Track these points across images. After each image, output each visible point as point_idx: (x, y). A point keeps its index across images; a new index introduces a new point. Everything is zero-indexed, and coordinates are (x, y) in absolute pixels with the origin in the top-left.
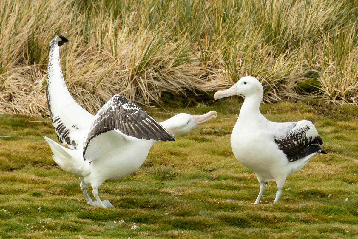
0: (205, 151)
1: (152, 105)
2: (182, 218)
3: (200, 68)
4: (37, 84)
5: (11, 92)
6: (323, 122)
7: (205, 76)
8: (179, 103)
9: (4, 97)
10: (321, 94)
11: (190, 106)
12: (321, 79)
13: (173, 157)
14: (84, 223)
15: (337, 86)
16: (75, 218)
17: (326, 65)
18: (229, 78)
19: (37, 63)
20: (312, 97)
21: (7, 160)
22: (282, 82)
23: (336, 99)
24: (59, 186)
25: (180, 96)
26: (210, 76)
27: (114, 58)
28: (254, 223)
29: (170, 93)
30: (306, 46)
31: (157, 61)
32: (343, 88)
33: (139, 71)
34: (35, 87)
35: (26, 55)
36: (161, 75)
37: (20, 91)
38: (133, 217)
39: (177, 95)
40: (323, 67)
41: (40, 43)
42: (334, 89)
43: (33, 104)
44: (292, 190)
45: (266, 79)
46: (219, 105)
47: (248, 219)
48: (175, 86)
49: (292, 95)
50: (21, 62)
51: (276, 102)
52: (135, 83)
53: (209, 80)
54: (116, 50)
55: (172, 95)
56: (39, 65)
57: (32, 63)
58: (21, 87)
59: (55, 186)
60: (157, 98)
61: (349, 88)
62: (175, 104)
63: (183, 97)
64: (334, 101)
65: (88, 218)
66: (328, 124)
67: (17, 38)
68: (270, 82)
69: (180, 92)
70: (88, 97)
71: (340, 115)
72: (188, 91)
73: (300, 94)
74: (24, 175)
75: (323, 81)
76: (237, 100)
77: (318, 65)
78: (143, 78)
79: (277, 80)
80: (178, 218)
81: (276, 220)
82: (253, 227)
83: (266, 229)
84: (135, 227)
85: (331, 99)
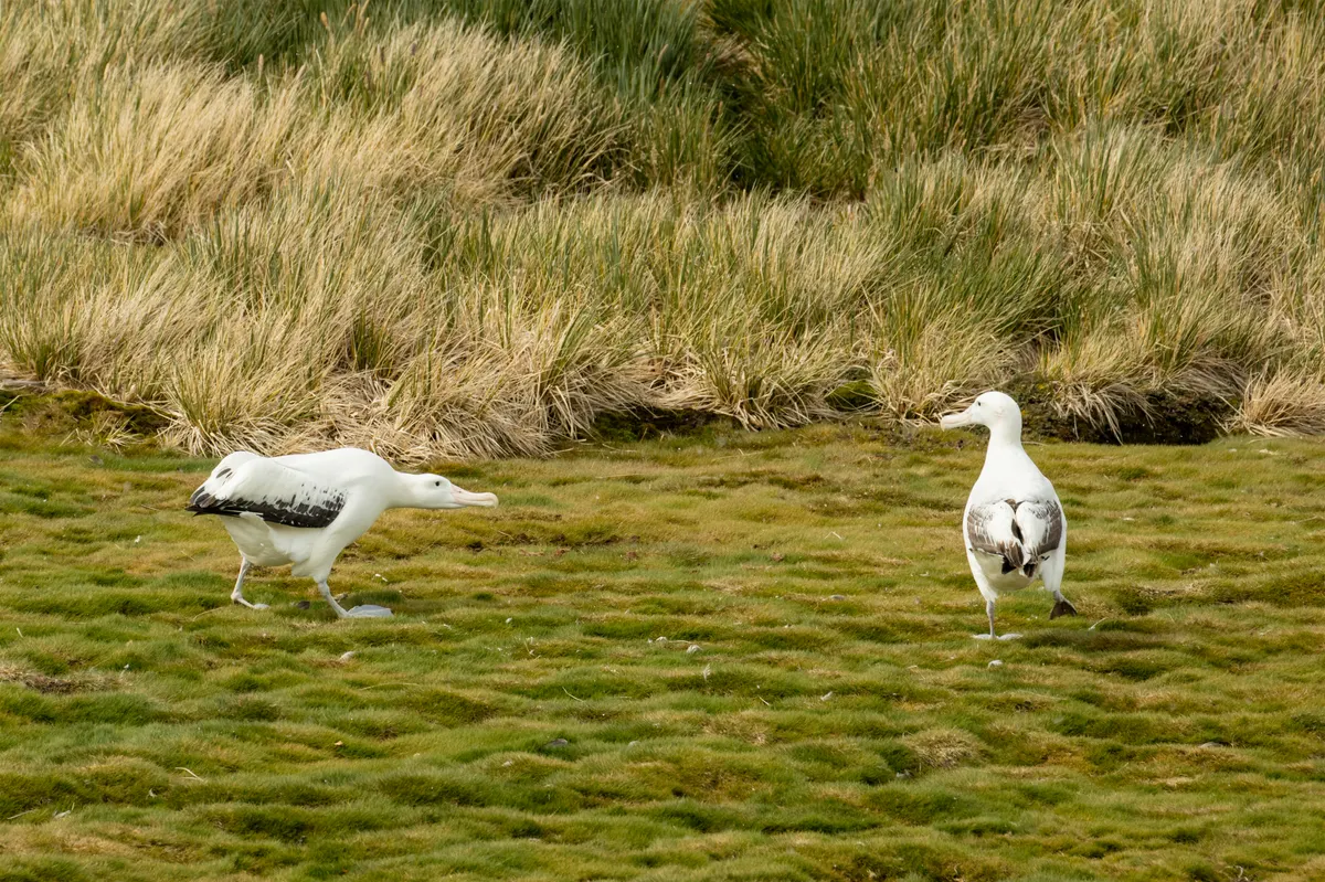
0: (724, 513)
1: (580, 437)
2: (771, 630)
3: (651, 367)
4: (378, 404)
5: (331, 420)
6: (907, 458)
7: (660, 383)
8: (628, 432)
9: (323, 430)
10: (877, 408)
11: (648, 438)
12: (875, 383)
13: (675, 527)
14: (599, 644)
15: (906, 394)
16: (577, 636)
17: (880, 355)
18: (709, 384)
19: (371, 367)
20: (863, 414)
21: (386, 540)
22: (807, 388)
23: (907, 417)
24: (515, 581)
25: (628, 419)
26: (670, 382)
27: (506, 353)
28: (901, 636)
29: (608, 415)
30: (840, 320)
31: (584, 358)
32: (918, 397)
33: (553, 377)
34: (375, 410)
35: (350, 353)
36: (592, 382)
37: (347, 419)
38: (682, 630)
39: (622, 419)
40: (872, 359)
41: (375, 330)
42: (903, 399)
43: (376, 442)
44: (933, 574)
45: (781, 384)
46: (700, 433)
47: (889, 627)
48: (617, 401)
49: (826, 411)
50: (342, 366)
51: (798, 426)
52: (548, 399)
53: (668, 390)
54: (509, 339)
55: (613, 418)
56: (375, 369)
57: (361, 367)
58: (349, 411)
59: (506, 581)
60: (588, 425)
61: (933, 396)
62: (622, 435)
63: (634, 421)
64: (903, 420)
65: (599, 635)
66: (917, 462)
67: (334, 320)
68: (787, 388)
69: (627, 413)
70: (472, 425)
71: (929, 444)
72: (640, 410)
73: (840, 409)
74: (443, 564)
75: (879, 384)
76: (730, 424)
77: (864, 356)
78: (562, 389)
79: (799, 385)
80: (763, 629)
81: (938, 629)
82: (902, 641)
83: (928, 644)
84: (693, 647)
85: (898, 417)
